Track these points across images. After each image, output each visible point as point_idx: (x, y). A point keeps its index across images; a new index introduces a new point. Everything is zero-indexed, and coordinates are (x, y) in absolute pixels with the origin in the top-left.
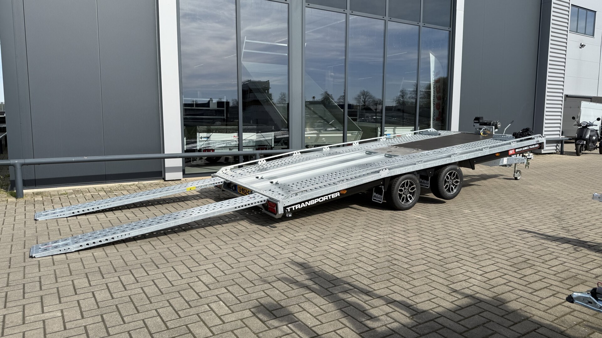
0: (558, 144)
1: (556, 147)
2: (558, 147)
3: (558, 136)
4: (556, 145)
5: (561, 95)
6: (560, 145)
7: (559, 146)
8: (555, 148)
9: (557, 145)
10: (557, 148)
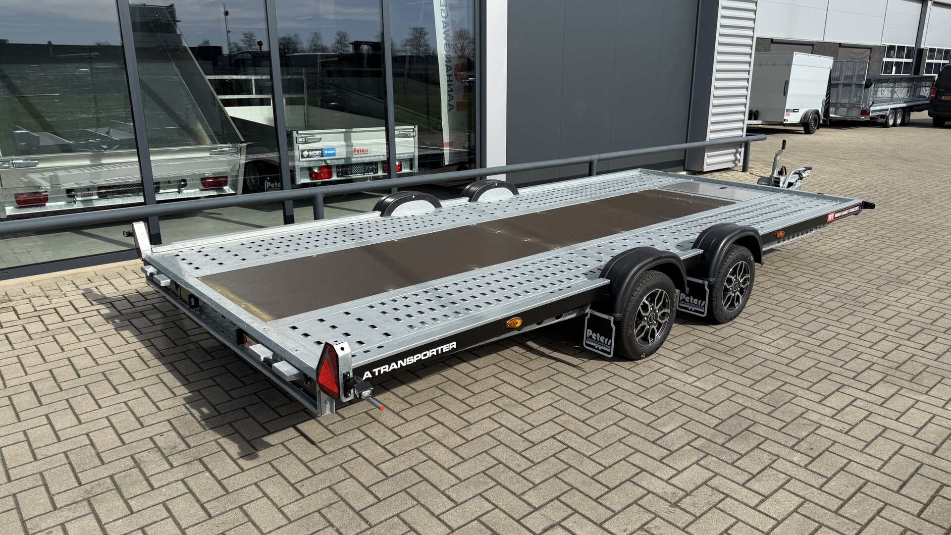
0: (740, 149)
1: (735, 155)
2: (738, 155)
3: (739, 133)
4: (734, 150)
5: (749, 41)
6: (743, 150)
7: (740, 153)
8: (732, 157)
9: (737, 152)
10: (736, 159)
